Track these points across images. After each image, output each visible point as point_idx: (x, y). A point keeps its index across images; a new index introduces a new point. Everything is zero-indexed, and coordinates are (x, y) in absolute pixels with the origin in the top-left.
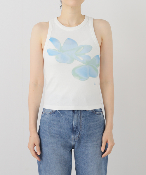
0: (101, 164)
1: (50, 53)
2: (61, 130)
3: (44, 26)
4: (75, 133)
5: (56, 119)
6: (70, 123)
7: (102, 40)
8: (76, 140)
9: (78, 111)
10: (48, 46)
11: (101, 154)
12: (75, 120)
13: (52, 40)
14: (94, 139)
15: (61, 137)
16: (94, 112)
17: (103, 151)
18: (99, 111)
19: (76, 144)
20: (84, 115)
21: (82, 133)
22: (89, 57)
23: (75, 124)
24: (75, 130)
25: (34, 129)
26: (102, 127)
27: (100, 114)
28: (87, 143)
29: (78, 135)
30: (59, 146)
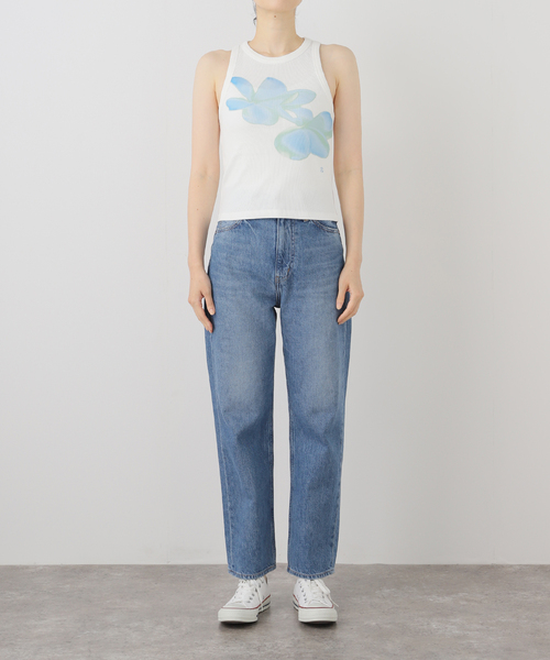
0: (335, 335)
1: (232, 106)
2: (253, 262)
3: (221, 58)
4: (281, 266)
5: (242, 238)
6: (271, 245)
7: (338, 85)
8: (282, 283)
9: (286, 220)
10: (228, 92)
11: (334, 314)
12: (281, 239)
13: (235, 81)
14: (320, 281)
15: (254, 276)
16: (319, 226)
17: (339, 307)
18: (332, 225)
19: (284, 294)
20: (299, 231)
21: (294, 265)
22: (310, 113)
23: (280, 247)
24: (279, 260)
25: (197, 263)
26: (338, 259)
27: (332, 232)
28: (304, 288)
29: (286, 270)
30: (249, 294)
